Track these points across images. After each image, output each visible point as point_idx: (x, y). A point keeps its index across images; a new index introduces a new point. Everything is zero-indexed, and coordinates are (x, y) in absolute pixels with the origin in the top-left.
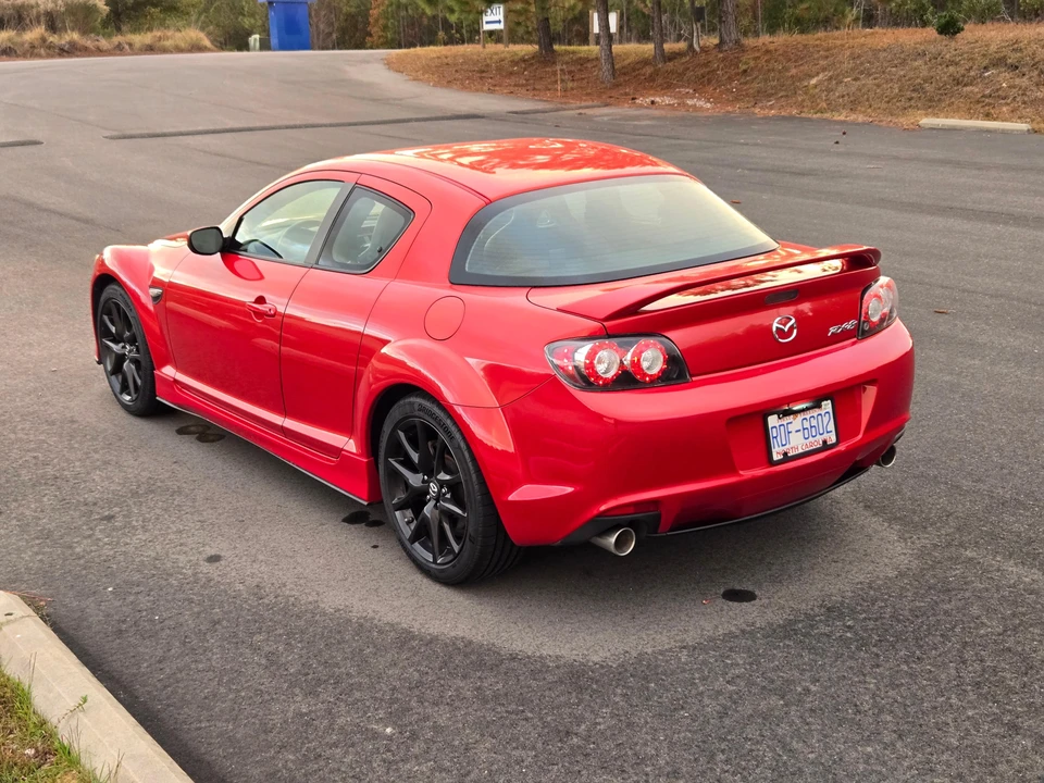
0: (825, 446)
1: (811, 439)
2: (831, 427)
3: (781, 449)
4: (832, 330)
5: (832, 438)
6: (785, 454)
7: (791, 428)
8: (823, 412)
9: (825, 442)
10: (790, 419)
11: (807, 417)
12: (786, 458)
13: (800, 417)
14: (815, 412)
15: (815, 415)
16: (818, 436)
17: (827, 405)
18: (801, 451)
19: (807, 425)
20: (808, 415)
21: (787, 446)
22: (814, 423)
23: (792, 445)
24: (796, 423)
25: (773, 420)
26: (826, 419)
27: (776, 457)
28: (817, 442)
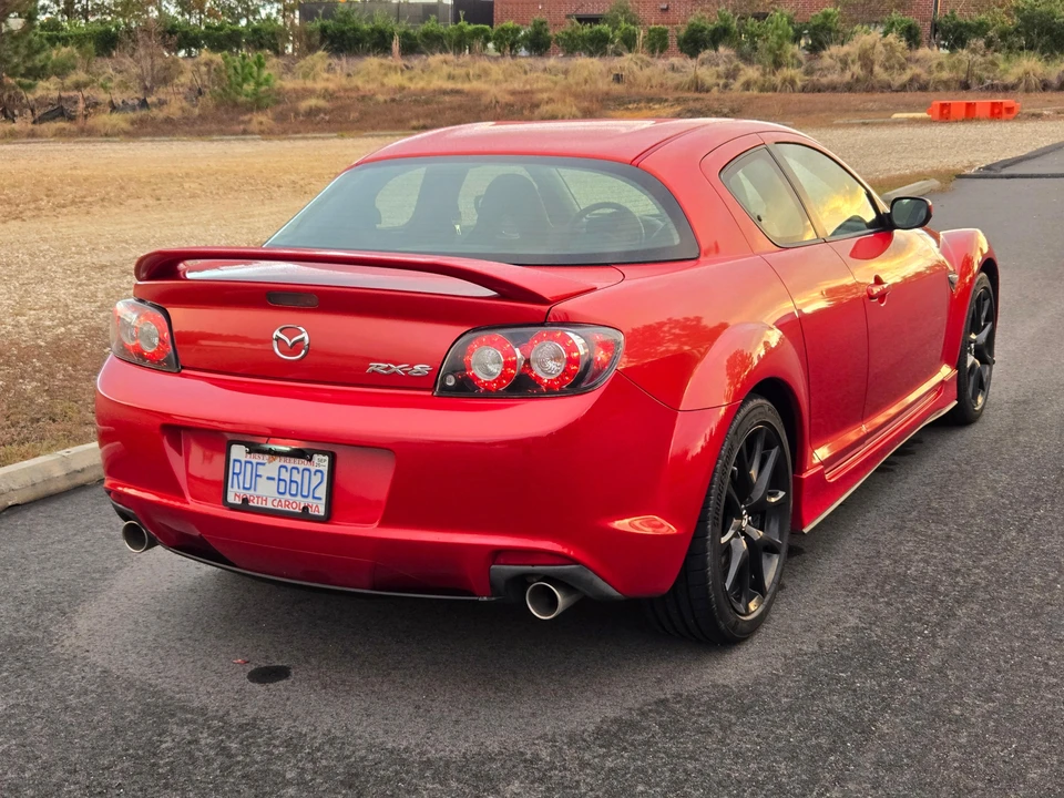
0: (305, 514)
1: (287, 496)
2: (322, 493)
3: (242, 492)
5: (319, 509)
6: (245, 501)
7: (261, 470)
8: (313, 469)
9: (306, 508)
10: (265, 458)
11: (289, 466)
12: (245, 506)
13: (278, 462)
14: (301, 464)
15: (301, 467)
16: (299, 498)
17: (322, 463)
18: (270, 506)
19: (285, 475)
20: (291, 463)
21: (252, 492)
22: (297, 477)
23: (258, 493)
24: (271, 467)
25: (238, 452)
26: (316, 480)
27: (231, 499)
28: (296, 504)
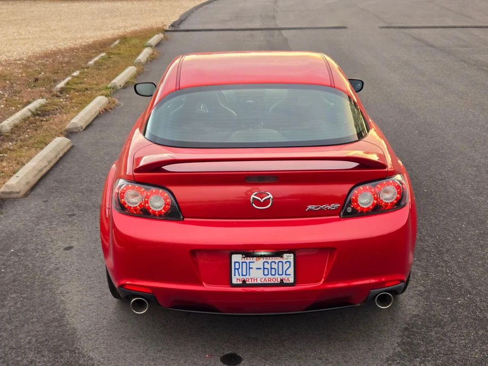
0: (282, 284)
1: (270, 276)
2: (291, 271)
3: (241, 277)
4: (310, 207)
5: (292, 280)
6: (244, 281)
7: (252, 265)
8: (284, 261)
9: (282, 280)
10: (253, 259)
11: (270, 262)
12: (245, 284)
13: (262, 260)
14: (277, 259)
15: (277, 261)
16: (277, 276)
17: (289, 257)
18: (259, 282)
19: (267, 266)
20: (270, 260)
21: (247, 276)
22: (274, 266)
23: (251, 277)
24: (259, 263)
25: (237, 258)
26: (286, 266)
27: (234, 281)
28: (277, 279)
